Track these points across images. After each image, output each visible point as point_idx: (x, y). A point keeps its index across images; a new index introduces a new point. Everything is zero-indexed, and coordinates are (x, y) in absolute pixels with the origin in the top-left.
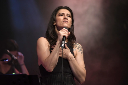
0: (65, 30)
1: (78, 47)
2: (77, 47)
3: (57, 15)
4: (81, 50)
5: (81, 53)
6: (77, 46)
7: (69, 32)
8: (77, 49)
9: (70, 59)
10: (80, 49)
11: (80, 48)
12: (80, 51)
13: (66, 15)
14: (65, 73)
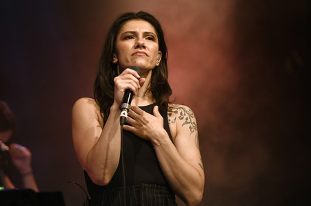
0: (129, 73)
1: (181, 114)
2: (179, 115)
3: (119, 36)
4: (189, 121)
5: (190, 128)
6: (179, 111)
7: (141, 77)
8: (178, 119)
9: (156, 141)
10: (187, 119)
11: (187, 116)
12: (187, 123)
13: (141, 36)
14: (147, 185)
